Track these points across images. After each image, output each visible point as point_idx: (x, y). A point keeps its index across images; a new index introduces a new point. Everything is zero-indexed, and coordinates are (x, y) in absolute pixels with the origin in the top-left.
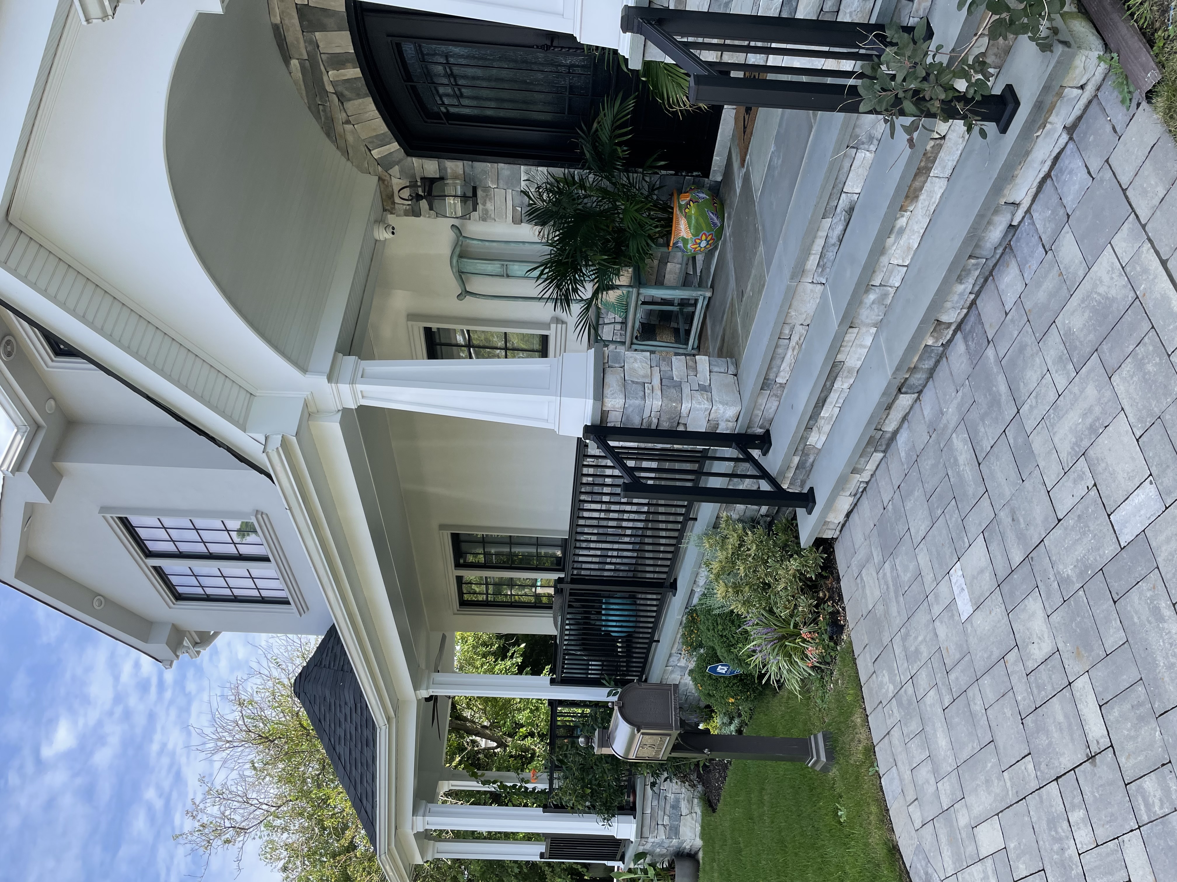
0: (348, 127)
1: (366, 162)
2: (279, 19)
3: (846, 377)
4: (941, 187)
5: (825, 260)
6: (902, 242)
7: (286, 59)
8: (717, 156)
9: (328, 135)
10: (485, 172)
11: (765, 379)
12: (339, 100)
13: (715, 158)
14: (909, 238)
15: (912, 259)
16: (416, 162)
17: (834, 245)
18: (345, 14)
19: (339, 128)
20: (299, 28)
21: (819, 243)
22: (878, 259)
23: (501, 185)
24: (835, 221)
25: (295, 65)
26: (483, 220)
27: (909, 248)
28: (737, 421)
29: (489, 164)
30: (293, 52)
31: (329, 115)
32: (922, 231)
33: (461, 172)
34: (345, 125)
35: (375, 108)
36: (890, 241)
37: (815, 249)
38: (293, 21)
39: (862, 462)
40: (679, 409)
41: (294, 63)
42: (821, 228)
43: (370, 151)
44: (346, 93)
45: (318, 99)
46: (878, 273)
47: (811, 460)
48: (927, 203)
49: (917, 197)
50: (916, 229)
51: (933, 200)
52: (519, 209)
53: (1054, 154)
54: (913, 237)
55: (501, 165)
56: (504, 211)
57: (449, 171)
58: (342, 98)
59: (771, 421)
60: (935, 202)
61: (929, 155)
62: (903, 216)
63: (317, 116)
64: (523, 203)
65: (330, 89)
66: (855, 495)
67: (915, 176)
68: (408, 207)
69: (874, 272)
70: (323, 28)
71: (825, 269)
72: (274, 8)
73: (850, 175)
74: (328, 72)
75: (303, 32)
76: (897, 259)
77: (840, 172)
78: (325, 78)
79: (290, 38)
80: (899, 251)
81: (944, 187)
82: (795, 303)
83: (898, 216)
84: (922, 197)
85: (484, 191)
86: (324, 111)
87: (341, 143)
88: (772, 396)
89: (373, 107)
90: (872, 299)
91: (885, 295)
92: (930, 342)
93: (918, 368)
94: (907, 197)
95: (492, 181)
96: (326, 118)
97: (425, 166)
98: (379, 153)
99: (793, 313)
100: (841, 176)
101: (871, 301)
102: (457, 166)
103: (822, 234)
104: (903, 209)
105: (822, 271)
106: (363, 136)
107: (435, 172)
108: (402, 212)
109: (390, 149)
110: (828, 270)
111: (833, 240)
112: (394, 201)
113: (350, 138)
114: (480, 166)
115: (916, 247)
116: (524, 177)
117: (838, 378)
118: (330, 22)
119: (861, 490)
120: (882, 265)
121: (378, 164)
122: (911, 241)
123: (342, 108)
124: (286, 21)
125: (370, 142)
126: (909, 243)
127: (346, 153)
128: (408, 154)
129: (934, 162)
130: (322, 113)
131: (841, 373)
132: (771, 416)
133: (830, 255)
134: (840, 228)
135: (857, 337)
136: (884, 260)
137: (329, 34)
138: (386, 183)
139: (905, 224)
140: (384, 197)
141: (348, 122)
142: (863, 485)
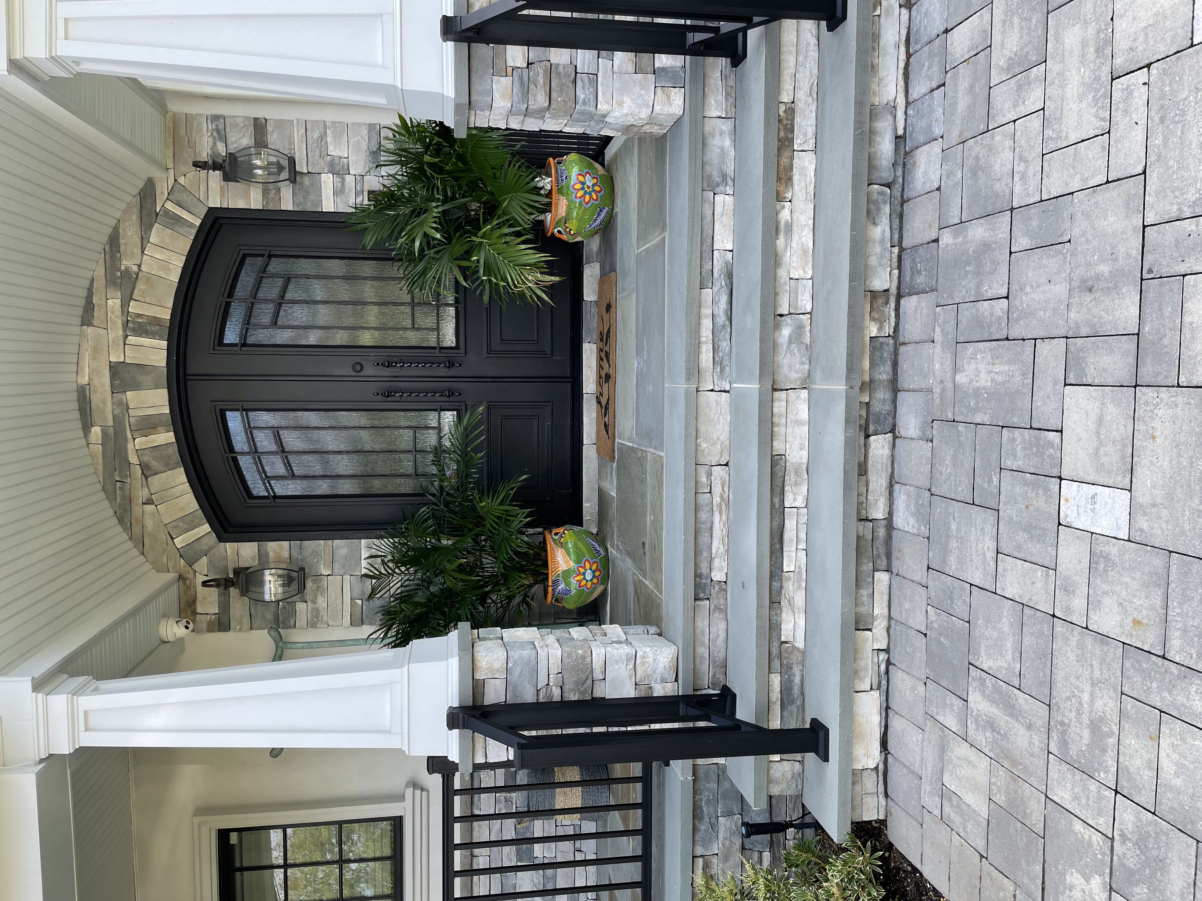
0: (149, 508)
1: (165, 556)
2: (87, 378)
3: (796, 484)
4: (811, 163)
5: (721, 354)
6: (794, 245)
7: (86, 427)
8: (587, 501)
9: (121, 521)
10: (316, 553)
11: (696, 575)
12: (143, 473)
13: (586, 505)
14: (800, 238)
15: (813, 268)
16: (230, 547)
17: (724, 327)
18: (165, 370)
19: (137, 510)
20: (108, 388)
21: (707, 324)
22: (775, 274)
23: (336, 571)
24: (716, 289)
25: (95, 433)
26: (312, 627)
27: (805, 252)
28: (676, 680)
29: (322, 542)
30: (96, 416)
31: (127, 493)
32: (811, 222)
33: (286, 555)
34: (145, 506)
35: (186, 480)
36: (781, 242)
37: (704, 335)
38: (102, 380)
39: (865, 599)
40: (589, 660)
41: (96, 431)
42: (703, 303)
43: (173, 539)
44: (153, 463)
45: (117, 473)
46: (781, 295)
47: (797, 680)
48: (803, 184)
49: (790, 179)
50: (803, 223)
51: (808, 179)
52: (360, 602)
53: (904, 38)
54: (804, 234)
55: (337, 542)
56: (340, 607)
57: (271, 554)
58: (147, 471)
59: (724, 665)
60: (811, 182)
61: (785, 122)
62: (783, 207)
63: (111, 496)
64: (364, 593)
65: (133, 459)
66: (879, 687)
67: (779, 150)
68: (213, 617)
69: (776, 294)
70: (137, 387)
71: (724, 367)
72: (83, 368)
73: (716, 227)
74: (134, 439)
75: (113, 393)
76: (797, 269)
77: (704, 222)
78: (130, 446)
79: (96, 400)
80: (794, 258)
81: (815, 162)
82: (702, 428)
83: (778, 207)
84: (796, 178)
85: (314, 582)
86: (122, 489)
87: (137, 530)
88: (714, 611)
89: (183, 478)
90: (787, 336)
91: (800, 327)
92: (873, 330)
93: (874, 380)
94: (779, 179)
95: (325, 565)
96: (123, 497)
97: (241, 552)
98: (184, 540)
99: (704, 446)
100: (706, 227)
101: (787, 338)
102: (282, 548)
103: (706, 311)
104: (779, 198)
105: (722, 371)
106: (167, 520)
107: (253, 558)
108: (204, 626)
109: (198, 533)
110: (728, 368)
111: (722, 319)
112: (196, 610)
113: (149, 524)
114: (310, 545)
115: (812, 246)
116: (365, 554)
117: (786, 488)
118: (147, 379)
119: (883, 667)
120: (782, 281)
121: (181, 556)
122: (804, 239)
123: (144, 482)
124: (96, 381)
125: (174, 527)
126: (802, 244)
127: (140, 543)
128: (221, 539)
129: (793, 131)
130: (118, 492)
131: (787, 478)
132: (722, 655)
133: (724, 345)
134: (724, 298)
135: (789, 410)
136: (782, 273)
137: (142, 393)
138: (188, 582)
139: (789, 218)
140: (183, 605)
141: (149, 502)
142: (883, 656)
